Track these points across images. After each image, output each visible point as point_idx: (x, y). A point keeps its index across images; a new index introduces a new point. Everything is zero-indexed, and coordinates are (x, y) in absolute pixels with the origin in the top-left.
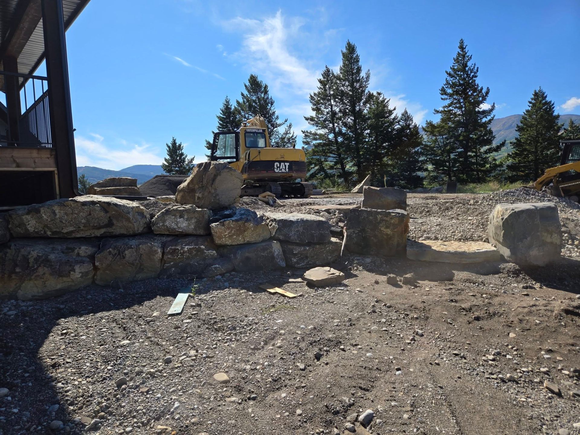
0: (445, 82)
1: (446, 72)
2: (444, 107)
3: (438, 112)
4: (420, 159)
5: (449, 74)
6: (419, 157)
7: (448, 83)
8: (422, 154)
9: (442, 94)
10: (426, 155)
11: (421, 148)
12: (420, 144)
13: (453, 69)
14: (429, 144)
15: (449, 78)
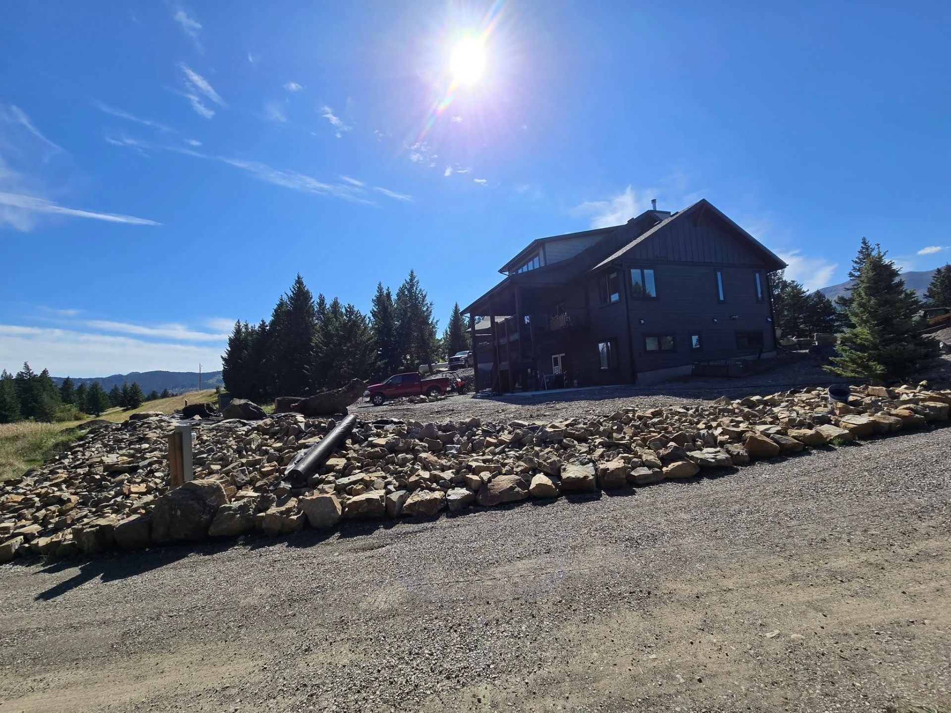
0: (852, 268)
1: (853, 261)
2: (853, 286)
3: (848, 289)
4: (835, 324)
5: (856, 262)
6: (835, 323)
7: (854, 268)
8: (837, 320)
9: (850, 277)
10: (841, 321)
11: (836, 316)
12: (834, 313)
13: (858, 258)
14: (842, 312)
15: (855, 265)
